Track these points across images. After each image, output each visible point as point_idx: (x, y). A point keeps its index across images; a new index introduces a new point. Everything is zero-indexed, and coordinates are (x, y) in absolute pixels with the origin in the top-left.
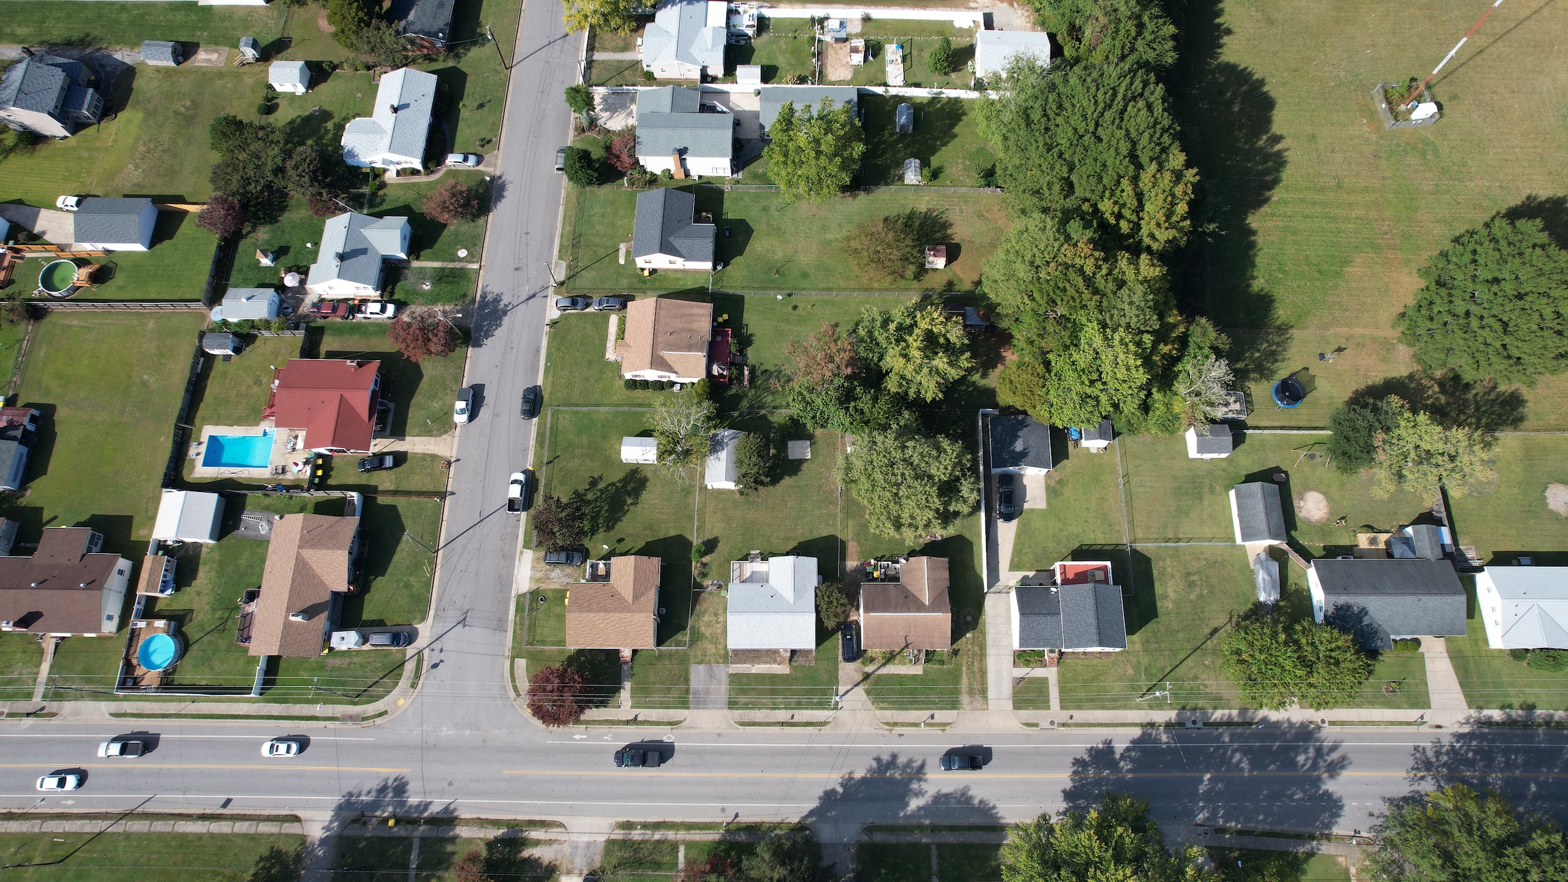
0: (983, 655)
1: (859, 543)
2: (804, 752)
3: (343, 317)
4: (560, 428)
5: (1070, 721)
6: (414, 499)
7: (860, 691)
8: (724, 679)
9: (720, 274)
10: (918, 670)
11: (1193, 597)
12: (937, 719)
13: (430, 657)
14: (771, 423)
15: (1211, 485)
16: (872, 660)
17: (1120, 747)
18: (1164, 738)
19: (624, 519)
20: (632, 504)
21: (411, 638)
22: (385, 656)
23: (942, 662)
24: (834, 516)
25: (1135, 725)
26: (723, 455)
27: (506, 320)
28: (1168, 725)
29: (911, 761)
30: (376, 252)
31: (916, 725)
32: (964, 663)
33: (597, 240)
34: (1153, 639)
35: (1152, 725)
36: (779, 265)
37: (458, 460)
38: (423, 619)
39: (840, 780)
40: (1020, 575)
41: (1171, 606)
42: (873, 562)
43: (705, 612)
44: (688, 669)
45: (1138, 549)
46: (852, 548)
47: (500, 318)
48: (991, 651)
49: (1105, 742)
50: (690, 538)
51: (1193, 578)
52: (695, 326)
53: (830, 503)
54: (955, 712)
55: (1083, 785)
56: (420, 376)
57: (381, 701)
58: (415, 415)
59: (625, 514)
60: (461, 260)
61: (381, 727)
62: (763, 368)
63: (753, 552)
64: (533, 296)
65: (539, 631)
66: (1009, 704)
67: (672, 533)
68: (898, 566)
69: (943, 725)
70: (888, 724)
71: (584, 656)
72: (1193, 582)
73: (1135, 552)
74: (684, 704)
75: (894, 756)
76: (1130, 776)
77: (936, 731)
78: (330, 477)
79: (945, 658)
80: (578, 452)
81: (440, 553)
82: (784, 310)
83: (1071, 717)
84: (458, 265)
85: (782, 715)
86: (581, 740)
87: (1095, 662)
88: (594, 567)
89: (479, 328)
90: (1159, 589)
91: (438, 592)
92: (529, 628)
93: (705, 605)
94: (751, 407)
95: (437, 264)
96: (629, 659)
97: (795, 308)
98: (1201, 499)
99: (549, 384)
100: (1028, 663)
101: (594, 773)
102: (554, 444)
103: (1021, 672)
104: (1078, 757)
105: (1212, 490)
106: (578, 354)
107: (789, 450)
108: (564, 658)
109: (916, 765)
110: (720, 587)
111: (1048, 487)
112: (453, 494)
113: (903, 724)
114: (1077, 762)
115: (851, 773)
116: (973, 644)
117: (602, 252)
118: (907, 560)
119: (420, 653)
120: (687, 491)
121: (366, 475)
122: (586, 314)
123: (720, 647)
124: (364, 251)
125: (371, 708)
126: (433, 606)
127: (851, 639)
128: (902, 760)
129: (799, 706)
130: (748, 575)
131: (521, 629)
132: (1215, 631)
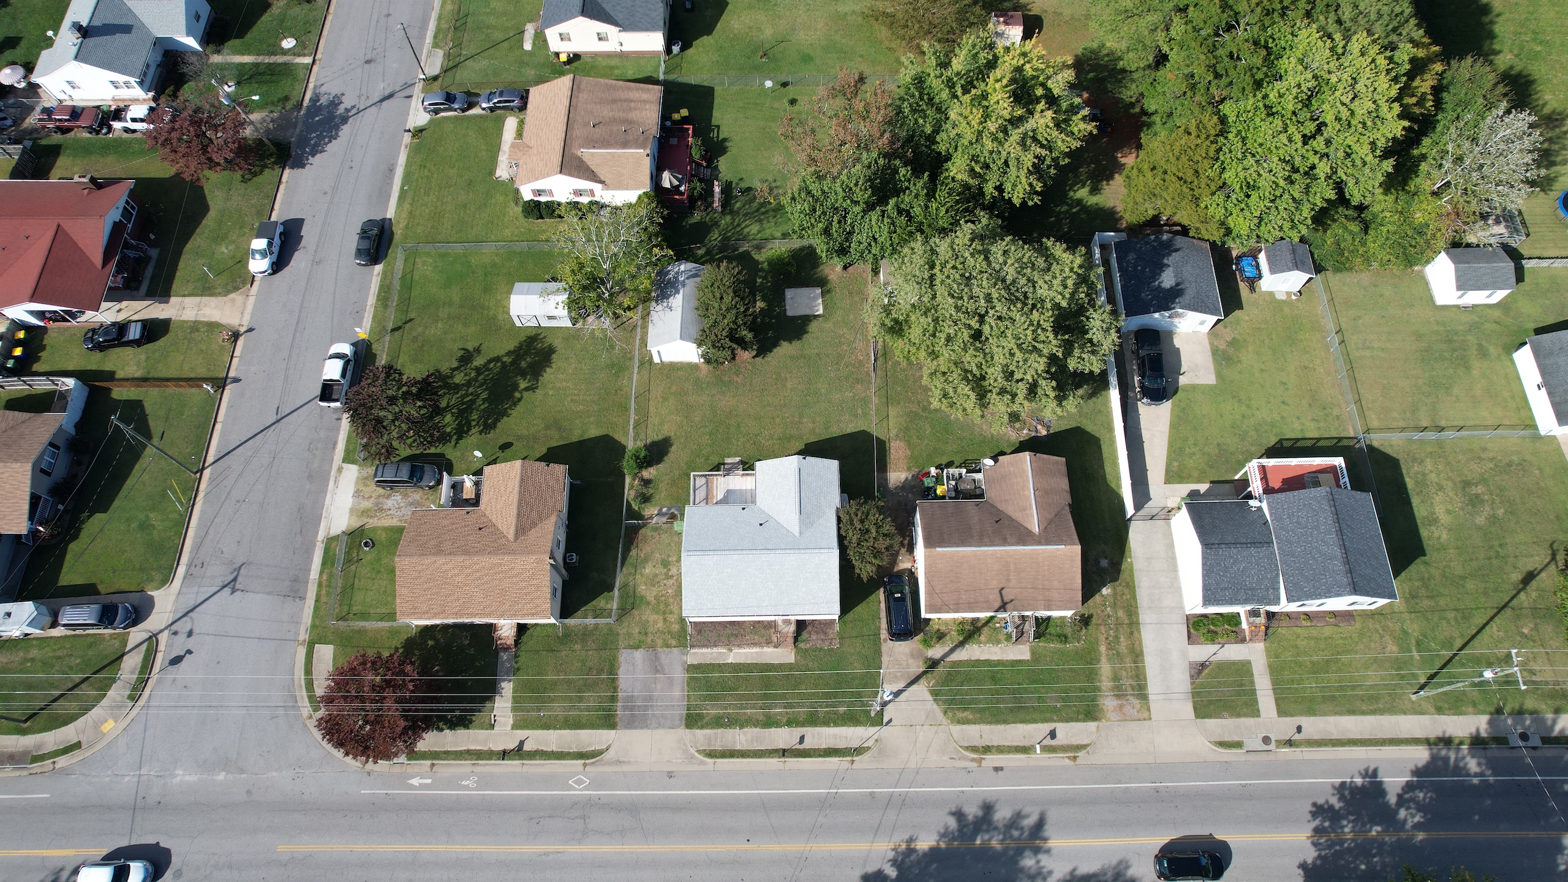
0: (1133, 624)
1: (908, 443)
2: (823, 804)
3: (91, 130)
4: (416, 277)
5: (1297, 737)
6: (172, 390)
7: (921, 690)
8: (680, 675)
9: (677, 59)
10: (1021, 652)
11: (1480, 520)
12: (1062, 738)
13: (169, 645)
14: (757, 262)
15: (1480, 345)
16: (941, 636)
17: (1394, 782)
18: (1473, 765)
19: (514, 413)
20: (527, 389)
21: (138, 614)
22: (90, 646)
23: (1064, 638)
24: (865, 402)
25: (1416, 741)
26: (677, 301)
27: (345, 130)
28: (1477, 742)
29: (1018, 816)
30: (148, 33)
31: (1025, 750)
32: (1102, 638)
33: (492, 20)
34: (1423, 592)
35: (1446, 741)
36: (767, 46)
37: (250, 330)
38: (166, 579)
39: (891, 855)
40: (1185, 489)
41: (1444, 536)
42: (933, 471)
43: (646, 560)
44: (615, 658)
45: (1375, 444)
46: (897, 451)
47: (337, 128)
48: (1146, 617)
49: (1365, 774)
50: (623, 440)
51: (1474, 490)
52: (634, 115)
53: (858, 381)
54: (1092, 725)
55: (1338, 855)
56: (204, 209)
57: (71, 726)
58: (189, 264)
59: (515, 404)
60: (285, 52)
61: (65, 772)
62: (743, 185)
63: (728, 460)
64: (391, 96)
65: (358, 597)
66: (1188, 709)
67: (593, 432)
68: (978, 476)
69: (1074, 749)
70: (974, 749)
71: (433, 638)
72: (1477, 496)
73: (1370, 448)
74: (608, 721)
75: (988, 808)
76: (1421, 836)
77: (1060, 760)
78: (37, 359)
79: (1068, 631)
80: (443, 313)
81: (207, 473)
82: (776, 105)
83: (1299, 729)
84: (280, 59)
85: (784, 737)
86: (422, 787)
87: (1328, 631)
88: (457, 487)
89: (303, 141)
90: (1420, 509)
91: (195, 537)
92: (343, 593)
93: (647, 549)
94: (725, 239)
95: (247, 59)
96: (511, 642)
97: (793, 102)
98: (1468, 368)
99: (404, 215)
100: (1212, 637)
101: (441, 848)
102: (405, 302)
103: (1203, 652)
104: (1321, 801)
105: (1483, 354)
106: (453, 172)
107: (788, 302)
108: (398, 642)
109: (1029, 822)
110: (673, 517)
111: (1215, 351)
112: (236, 380)
113: (1001, 750)
114: (1319, 810)
115: (910, 840)
116: (1114, 606)
117: (498, 35)
118: (996, 460)
119: (152, 640)
120: (619, 367)
121: (98, 355)
122: (469, 117)
123: (672, 618)
124: (126, 29)
125: (51, 739)
126: (185, 559)
127: (902, 599)
128: (1002, 814)
129: (813, 720)
130: (720, 496)
131: (328, 594)
132: (1529, 577)
